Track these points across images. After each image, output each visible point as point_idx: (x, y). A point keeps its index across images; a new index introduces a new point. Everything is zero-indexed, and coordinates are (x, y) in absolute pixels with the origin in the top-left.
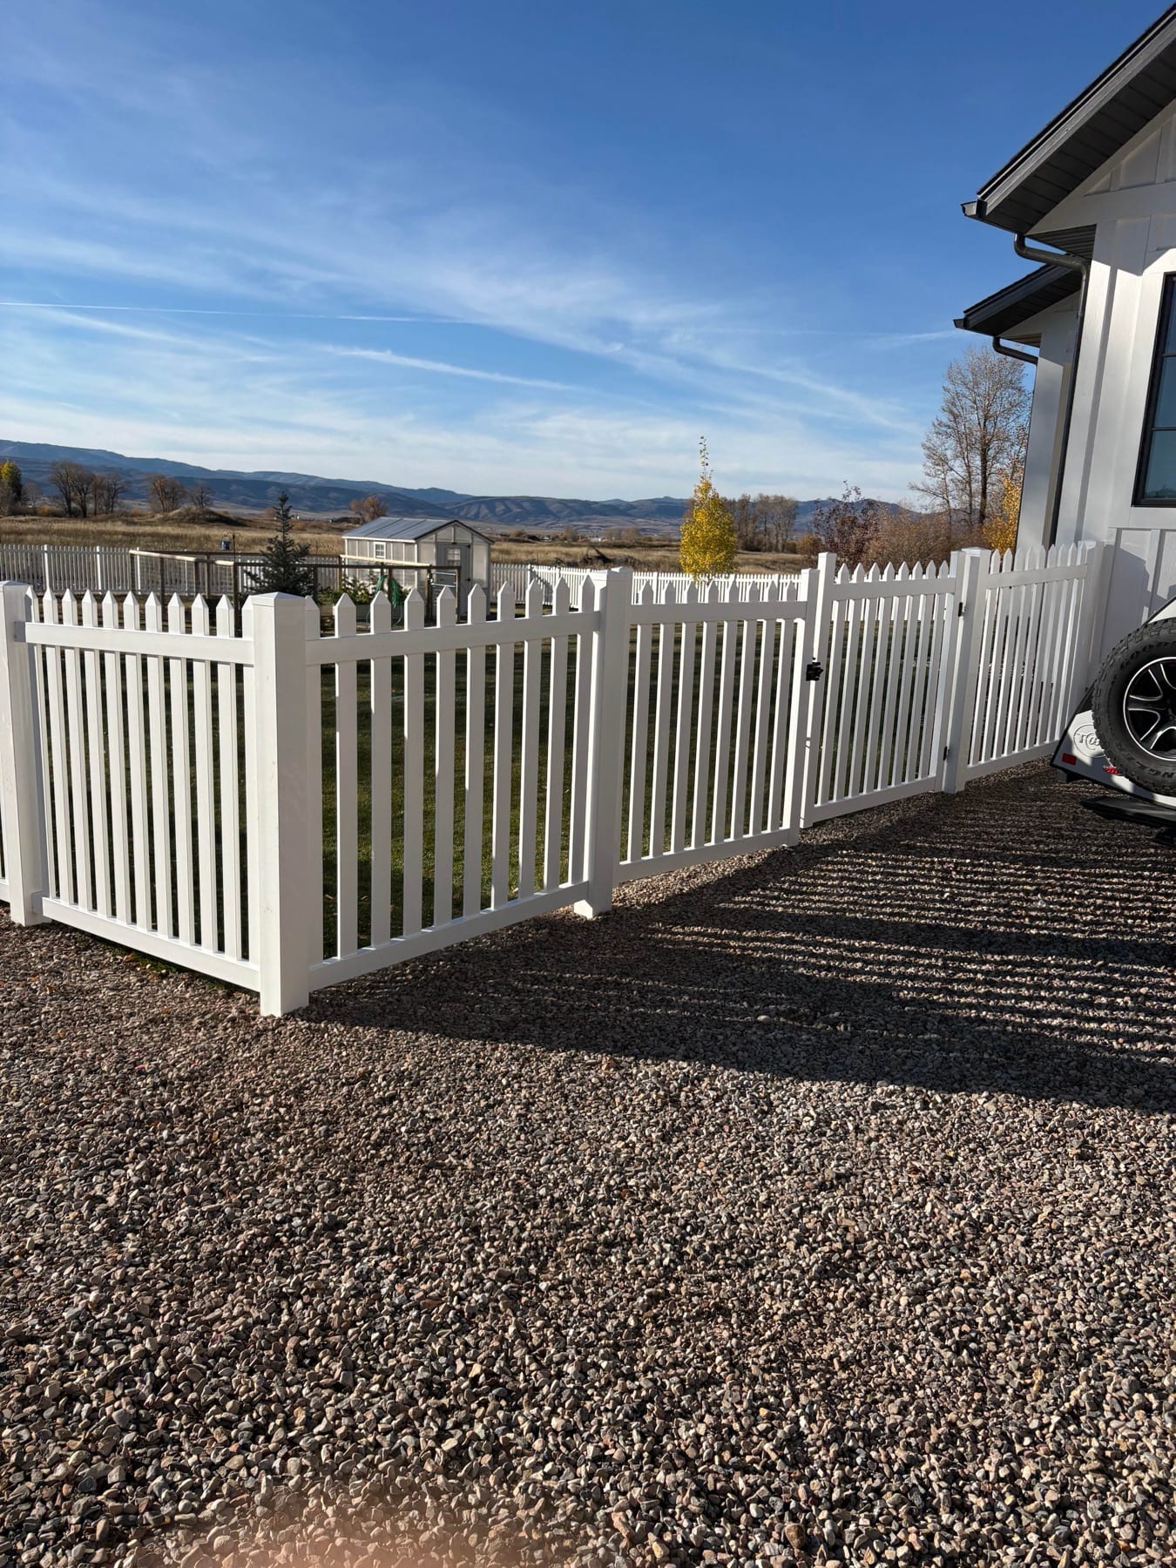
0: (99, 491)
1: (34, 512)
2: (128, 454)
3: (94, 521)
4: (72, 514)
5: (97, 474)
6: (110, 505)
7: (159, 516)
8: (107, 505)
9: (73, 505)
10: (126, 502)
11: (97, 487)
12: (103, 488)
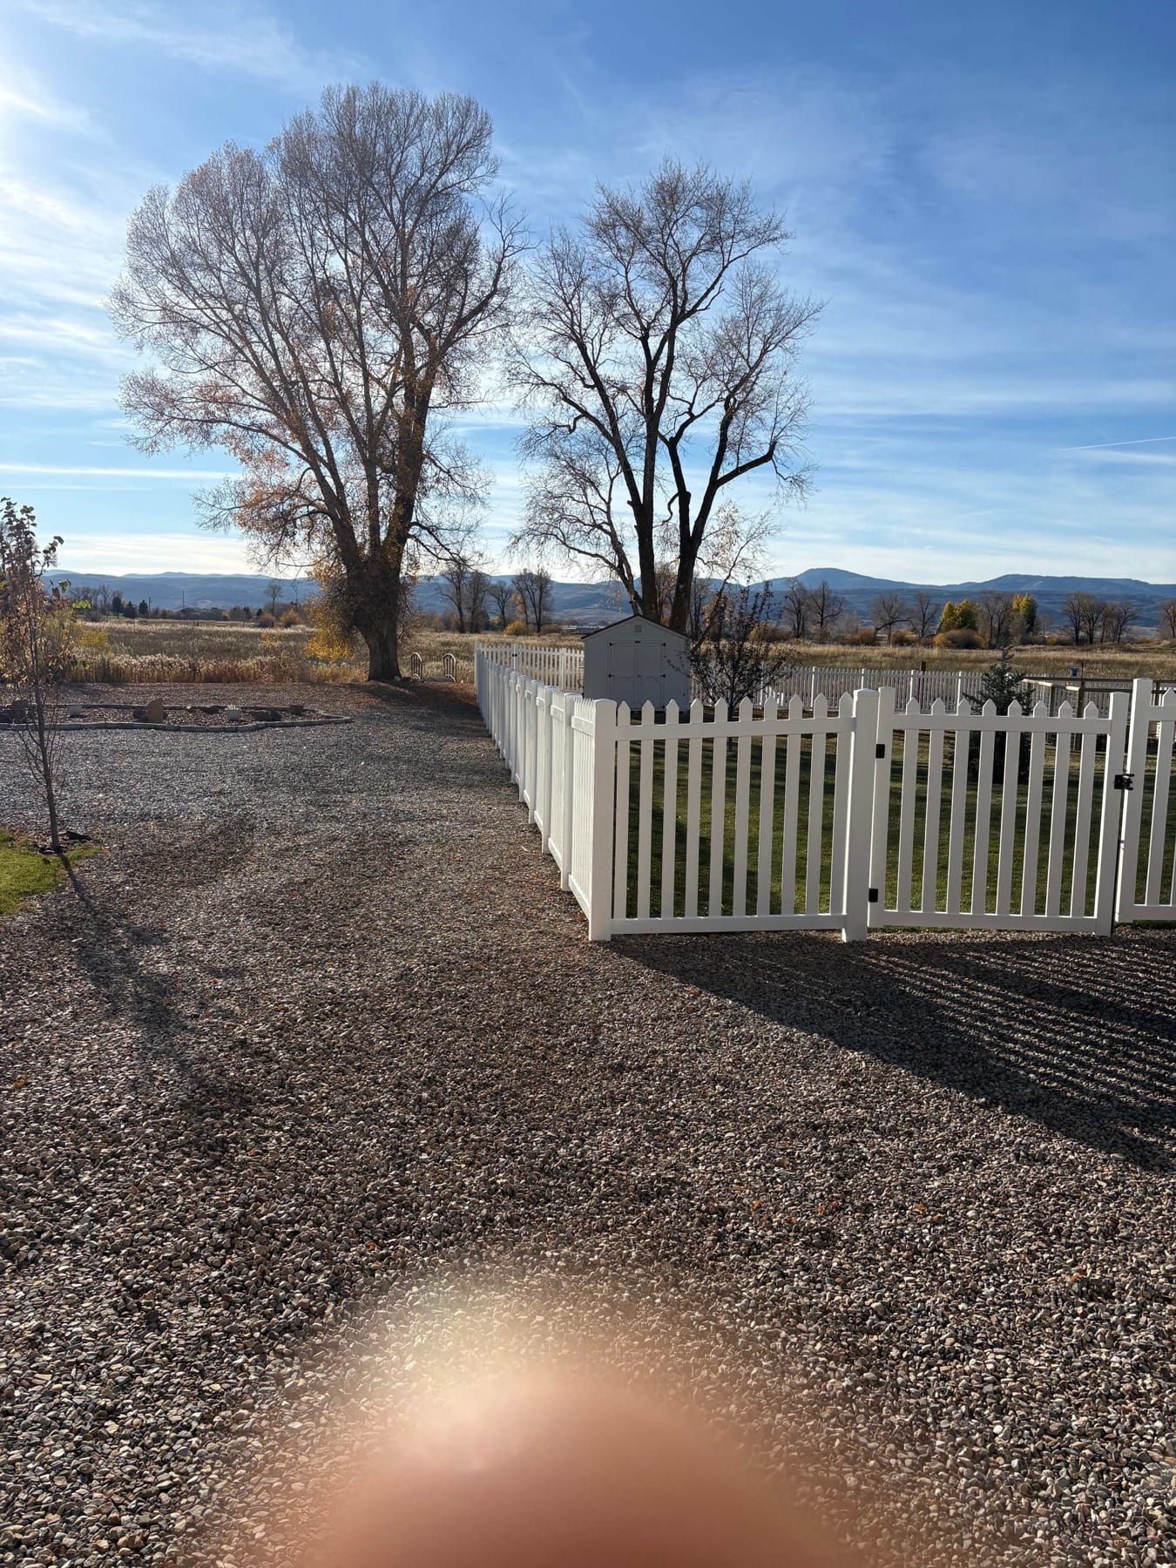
0: (1108, 619)
1: (1044, 642)
2: (1152, 581)
3: (1102, 649)
4: (1078, 643)
5: (1109, 602)
6: (1118, 630)
7: (1166, 642)
8: (1115, 632)
9: (1081, 634)
10: (1135, 628)
11: (1107, 615)
12: (1113, 616)
